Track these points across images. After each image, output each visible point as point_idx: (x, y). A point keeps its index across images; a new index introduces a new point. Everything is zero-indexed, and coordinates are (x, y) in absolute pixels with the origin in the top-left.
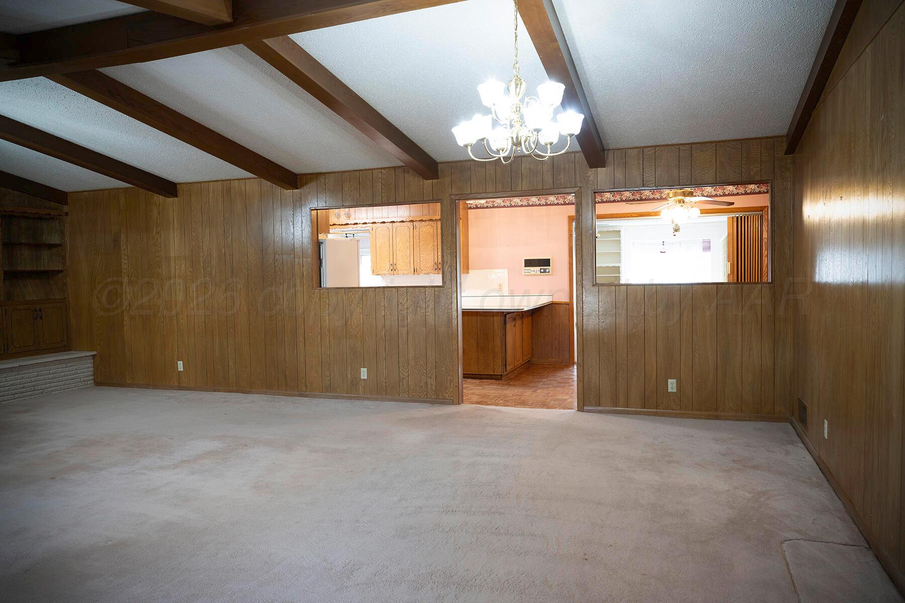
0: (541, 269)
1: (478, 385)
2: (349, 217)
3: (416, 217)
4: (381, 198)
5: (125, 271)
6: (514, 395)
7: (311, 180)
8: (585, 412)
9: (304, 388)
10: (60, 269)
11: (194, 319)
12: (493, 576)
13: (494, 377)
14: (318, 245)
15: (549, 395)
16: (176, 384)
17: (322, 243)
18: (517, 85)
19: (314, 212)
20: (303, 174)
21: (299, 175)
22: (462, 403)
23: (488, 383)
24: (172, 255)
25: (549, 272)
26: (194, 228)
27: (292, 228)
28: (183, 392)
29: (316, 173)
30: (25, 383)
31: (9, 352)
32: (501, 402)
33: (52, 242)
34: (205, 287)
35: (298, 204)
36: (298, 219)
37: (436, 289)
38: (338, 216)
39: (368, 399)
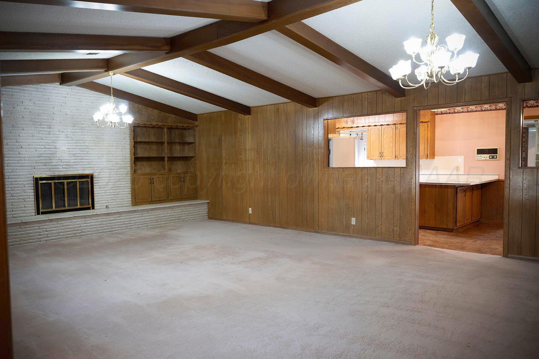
0: (490, 156)
1: (434, 234)
2: (353, 122)
3: (398, 121)
4: (367, 111)
5: (224, 157)
6: (458, 243)
7: (324, 102)
8: (509, 258)
9: (317, 228)
10: (193, 156)
11: (258, 184)
12: (400, 345)
13: (447, 230)
14: (328, 141)
15: (485, 245)
16: (248, 221)
17: (331, 140)
18: (432, 38)
19: (326, 121)
20: (320, 98)
21: (318, 99)
22: (418, 244)
23: (442, 234)
24: (248, 148)
25: (496, 158)
26: (259, 132)
27: (312, 131)
28: (251, 225)
29: (328, 97)
30: (176, 215)
31: (169, 199)
32: (447, 246)
33: (190, 141)
34: (264, 166)
35: (316, 116)
36: (316, 126)
37: (402, 169)
38: (347, 123)
39: (356, 237)
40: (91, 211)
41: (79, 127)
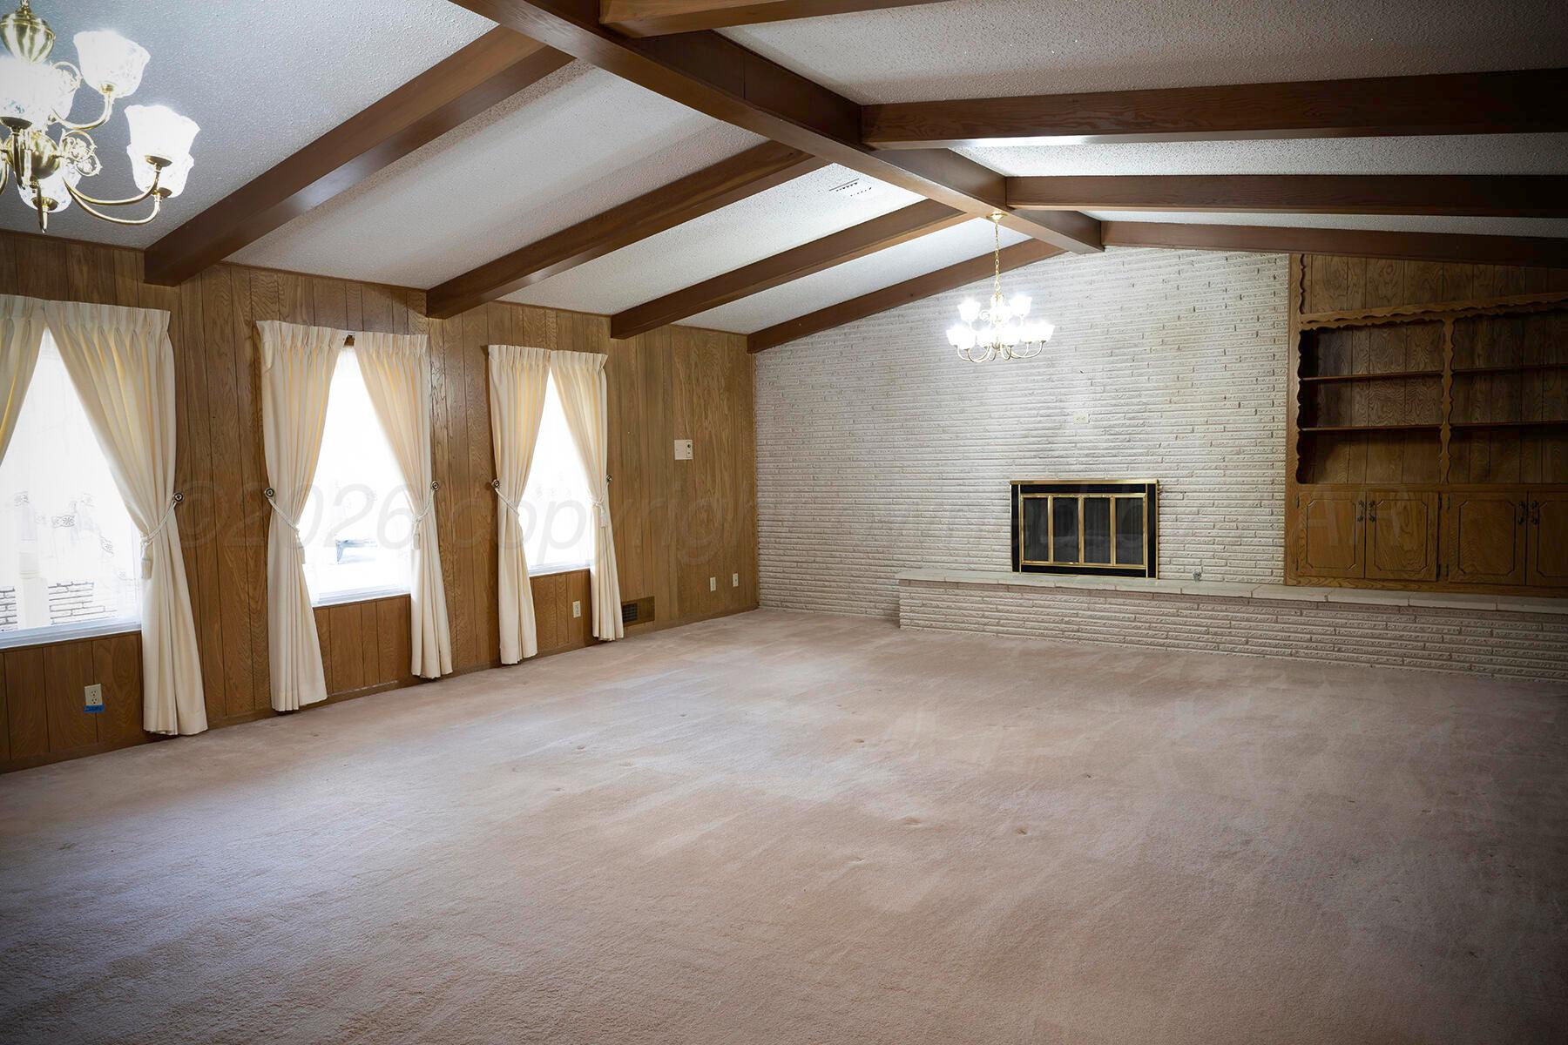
18: (21, 31)
40: (1147, 580)
41: (1124, 354)
